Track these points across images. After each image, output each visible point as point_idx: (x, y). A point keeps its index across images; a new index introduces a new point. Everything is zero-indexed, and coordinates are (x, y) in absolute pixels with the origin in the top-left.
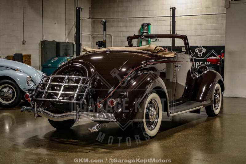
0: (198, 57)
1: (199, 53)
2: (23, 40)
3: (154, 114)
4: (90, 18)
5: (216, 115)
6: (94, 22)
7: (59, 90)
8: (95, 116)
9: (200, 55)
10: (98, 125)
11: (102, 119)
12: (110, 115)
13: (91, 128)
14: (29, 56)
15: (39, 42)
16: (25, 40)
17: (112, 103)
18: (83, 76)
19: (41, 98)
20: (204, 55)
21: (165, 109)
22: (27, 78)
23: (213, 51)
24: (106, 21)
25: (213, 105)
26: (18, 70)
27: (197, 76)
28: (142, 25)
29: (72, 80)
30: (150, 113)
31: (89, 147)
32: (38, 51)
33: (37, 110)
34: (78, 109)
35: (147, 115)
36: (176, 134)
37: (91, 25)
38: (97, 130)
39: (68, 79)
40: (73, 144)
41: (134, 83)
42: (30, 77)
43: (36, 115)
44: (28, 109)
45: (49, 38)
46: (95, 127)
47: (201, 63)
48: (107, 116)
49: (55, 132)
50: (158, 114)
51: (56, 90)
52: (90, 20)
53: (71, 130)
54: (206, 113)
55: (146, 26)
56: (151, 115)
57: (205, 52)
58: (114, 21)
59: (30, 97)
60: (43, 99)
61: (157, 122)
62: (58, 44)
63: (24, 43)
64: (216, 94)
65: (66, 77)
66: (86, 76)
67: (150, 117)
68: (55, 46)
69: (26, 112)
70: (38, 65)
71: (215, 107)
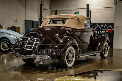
0: (102, 28)
1: (103, 27)
2: (15, 19)
3: (71, 56)
4: (49, 9)
5: (105, 58)
6: (51, 11)
7: (26, 44)
8: (42, 57)
9: (104, 28)
10: (43, 61)
11: (45, 58)
12: (48, 56)
13: (40, 62)
14: (19, 28)
15: (24, 21)
16: (17, 19)
17: (50, 51)
18: (37, 38)
19: (17, 48)
20: (106, 28)
21: (77, 54)
22: (15, 38)
23: (110, 26)
24: (57, 11)
25: (104, 52)
26: (11, 35)
27: (96, 38)
28: (75, 12)
29: (32, 40)
30: (69, 56)
31: (39, 71)
32: (23, 25)
33: (15, 54)
34: (34, 53)
35: (67, 57)
36: (82, 66)
37: (50, 12)
38: (42, 63)
39: (30, 39)
40: (32, 70)
41: (62, 41)
42: (17, 38)
43: (15, 56)
44: (12, 53)
45: (29, 19)
46: (42, 62)
47: (104, 32)
48: (47, 57)
49: (25, 64)
50: (73, 56)
51: (24, 44)
52: (50, 10)
53: (33, 63)
54: (100, 56)
55: (77, 13)
56: (70, 57)
57: (106, 26)
58: (61, 11)
59: (13, 47)
60: (18, 48)
61: (73, 60)
62: (33, 22)
63: (16, 21)
64: (105, 47)
65: (29, 38)
66: (38, 38)
67: (69, 58)
68: (32, 22)
69: (11, 55)
70: (23, 32)
71: (105, 54)
